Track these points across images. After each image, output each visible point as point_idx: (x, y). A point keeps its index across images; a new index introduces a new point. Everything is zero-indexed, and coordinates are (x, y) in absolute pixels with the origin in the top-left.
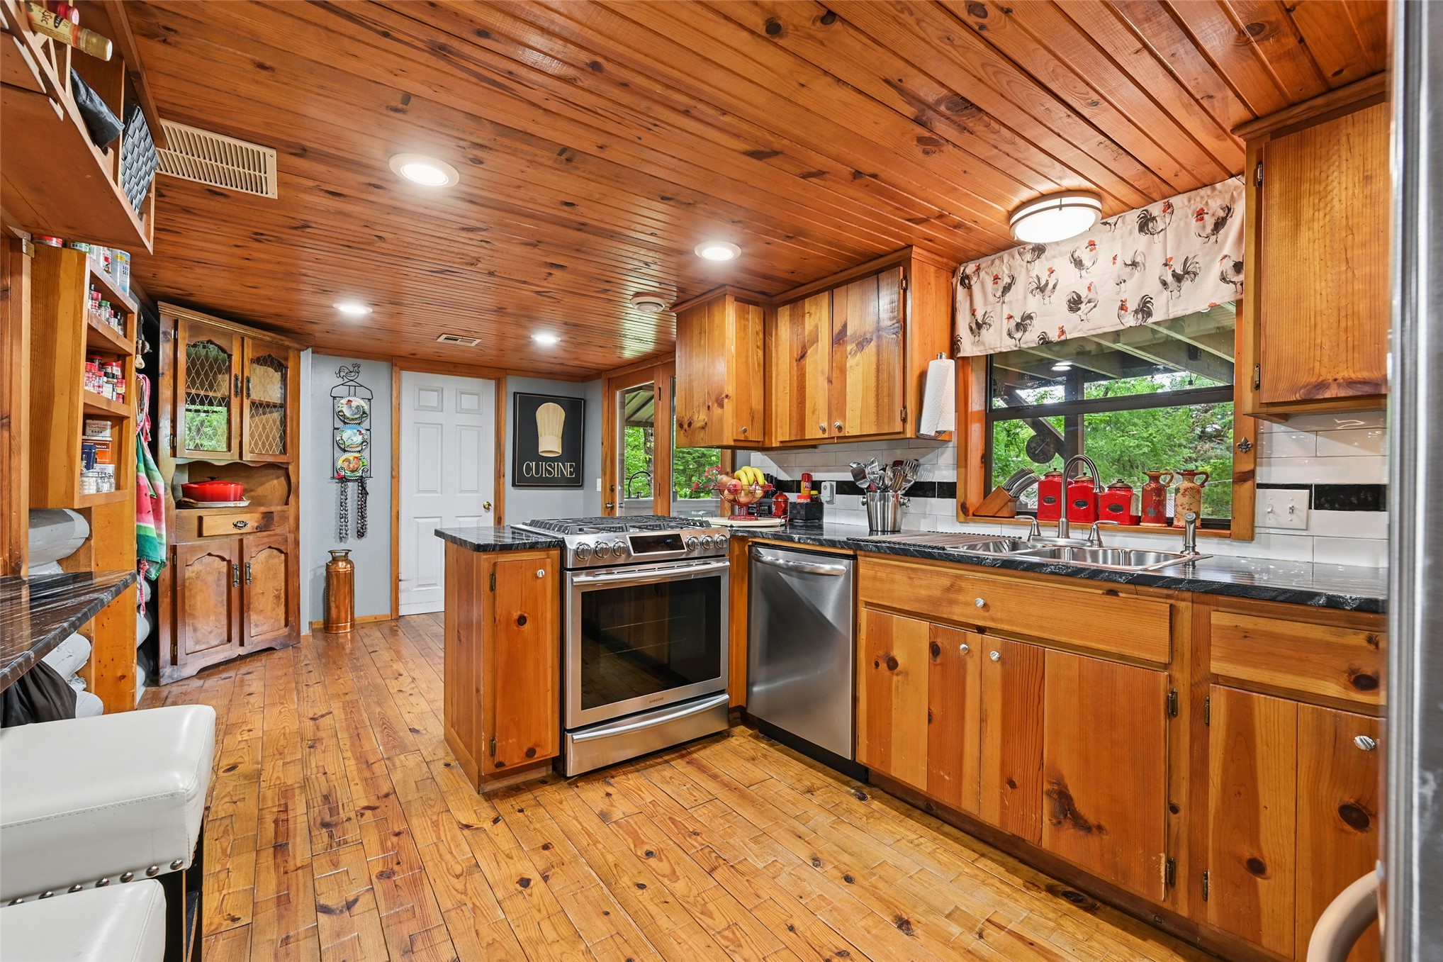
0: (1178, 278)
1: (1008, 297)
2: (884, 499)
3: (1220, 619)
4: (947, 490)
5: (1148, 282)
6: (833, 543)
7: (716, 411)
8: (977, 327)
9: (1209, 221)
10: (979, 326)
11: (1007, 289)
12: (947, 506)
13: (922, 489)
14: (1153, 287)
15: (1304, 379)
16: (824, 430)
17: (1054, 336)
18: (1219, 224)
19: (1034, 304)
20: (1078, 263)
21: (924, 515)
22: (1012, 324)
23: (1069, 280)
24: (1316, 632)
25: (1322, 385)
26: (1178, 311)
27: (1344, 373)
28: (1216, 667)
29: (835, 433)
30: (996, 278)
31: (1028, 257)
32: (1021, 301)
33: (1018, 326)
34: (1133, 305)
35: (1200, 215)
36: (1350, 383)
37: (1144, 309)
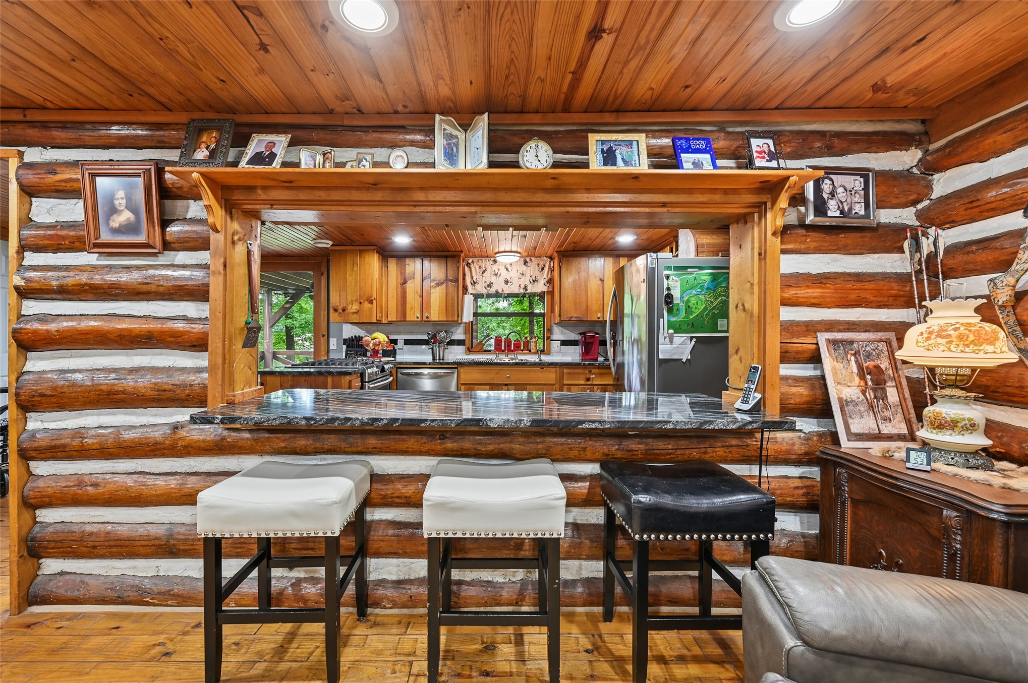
0: (534, 281)
1: (484, 274)
2: (439, 347)
3: (565, 371)
4: (460, 343)
5: (526, 280)
6: (448, 363)
7: (367, 305)
8: (474, 283)
9: (541, 267)
10: (475, 283)
11: (484, 272)
12: (461, 348)
13: (452, 343)
14: (528, 283)
15: (569, 316)
16: (418, 318)
17: (500, 291)
18: (543, 269)
19: (493, 279)
20: (507, 269)
21: (451, 353)
22: (486, 285)
23: (504, 274)
24: (581, 371)
25: (571, 317)
26: (534, 291)
27: (575, 315)
28: (565, 382)
29: (425, 319)
30: (480, 267)
31: (491, 262)
32: (488, 277)
33: (488, 286)
34: (523, 286)
35: (538, 265)
36: (576, 317)
37: (525, 288)
